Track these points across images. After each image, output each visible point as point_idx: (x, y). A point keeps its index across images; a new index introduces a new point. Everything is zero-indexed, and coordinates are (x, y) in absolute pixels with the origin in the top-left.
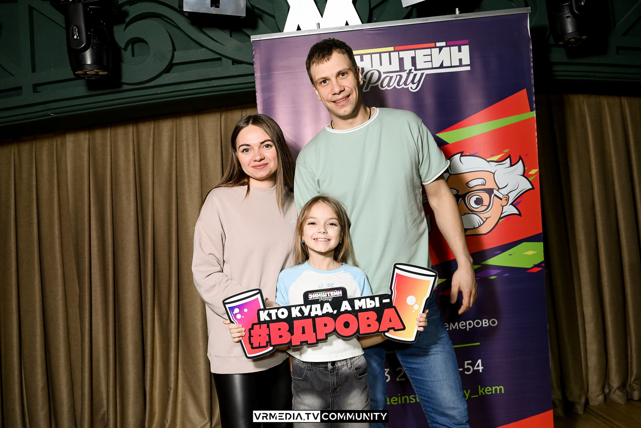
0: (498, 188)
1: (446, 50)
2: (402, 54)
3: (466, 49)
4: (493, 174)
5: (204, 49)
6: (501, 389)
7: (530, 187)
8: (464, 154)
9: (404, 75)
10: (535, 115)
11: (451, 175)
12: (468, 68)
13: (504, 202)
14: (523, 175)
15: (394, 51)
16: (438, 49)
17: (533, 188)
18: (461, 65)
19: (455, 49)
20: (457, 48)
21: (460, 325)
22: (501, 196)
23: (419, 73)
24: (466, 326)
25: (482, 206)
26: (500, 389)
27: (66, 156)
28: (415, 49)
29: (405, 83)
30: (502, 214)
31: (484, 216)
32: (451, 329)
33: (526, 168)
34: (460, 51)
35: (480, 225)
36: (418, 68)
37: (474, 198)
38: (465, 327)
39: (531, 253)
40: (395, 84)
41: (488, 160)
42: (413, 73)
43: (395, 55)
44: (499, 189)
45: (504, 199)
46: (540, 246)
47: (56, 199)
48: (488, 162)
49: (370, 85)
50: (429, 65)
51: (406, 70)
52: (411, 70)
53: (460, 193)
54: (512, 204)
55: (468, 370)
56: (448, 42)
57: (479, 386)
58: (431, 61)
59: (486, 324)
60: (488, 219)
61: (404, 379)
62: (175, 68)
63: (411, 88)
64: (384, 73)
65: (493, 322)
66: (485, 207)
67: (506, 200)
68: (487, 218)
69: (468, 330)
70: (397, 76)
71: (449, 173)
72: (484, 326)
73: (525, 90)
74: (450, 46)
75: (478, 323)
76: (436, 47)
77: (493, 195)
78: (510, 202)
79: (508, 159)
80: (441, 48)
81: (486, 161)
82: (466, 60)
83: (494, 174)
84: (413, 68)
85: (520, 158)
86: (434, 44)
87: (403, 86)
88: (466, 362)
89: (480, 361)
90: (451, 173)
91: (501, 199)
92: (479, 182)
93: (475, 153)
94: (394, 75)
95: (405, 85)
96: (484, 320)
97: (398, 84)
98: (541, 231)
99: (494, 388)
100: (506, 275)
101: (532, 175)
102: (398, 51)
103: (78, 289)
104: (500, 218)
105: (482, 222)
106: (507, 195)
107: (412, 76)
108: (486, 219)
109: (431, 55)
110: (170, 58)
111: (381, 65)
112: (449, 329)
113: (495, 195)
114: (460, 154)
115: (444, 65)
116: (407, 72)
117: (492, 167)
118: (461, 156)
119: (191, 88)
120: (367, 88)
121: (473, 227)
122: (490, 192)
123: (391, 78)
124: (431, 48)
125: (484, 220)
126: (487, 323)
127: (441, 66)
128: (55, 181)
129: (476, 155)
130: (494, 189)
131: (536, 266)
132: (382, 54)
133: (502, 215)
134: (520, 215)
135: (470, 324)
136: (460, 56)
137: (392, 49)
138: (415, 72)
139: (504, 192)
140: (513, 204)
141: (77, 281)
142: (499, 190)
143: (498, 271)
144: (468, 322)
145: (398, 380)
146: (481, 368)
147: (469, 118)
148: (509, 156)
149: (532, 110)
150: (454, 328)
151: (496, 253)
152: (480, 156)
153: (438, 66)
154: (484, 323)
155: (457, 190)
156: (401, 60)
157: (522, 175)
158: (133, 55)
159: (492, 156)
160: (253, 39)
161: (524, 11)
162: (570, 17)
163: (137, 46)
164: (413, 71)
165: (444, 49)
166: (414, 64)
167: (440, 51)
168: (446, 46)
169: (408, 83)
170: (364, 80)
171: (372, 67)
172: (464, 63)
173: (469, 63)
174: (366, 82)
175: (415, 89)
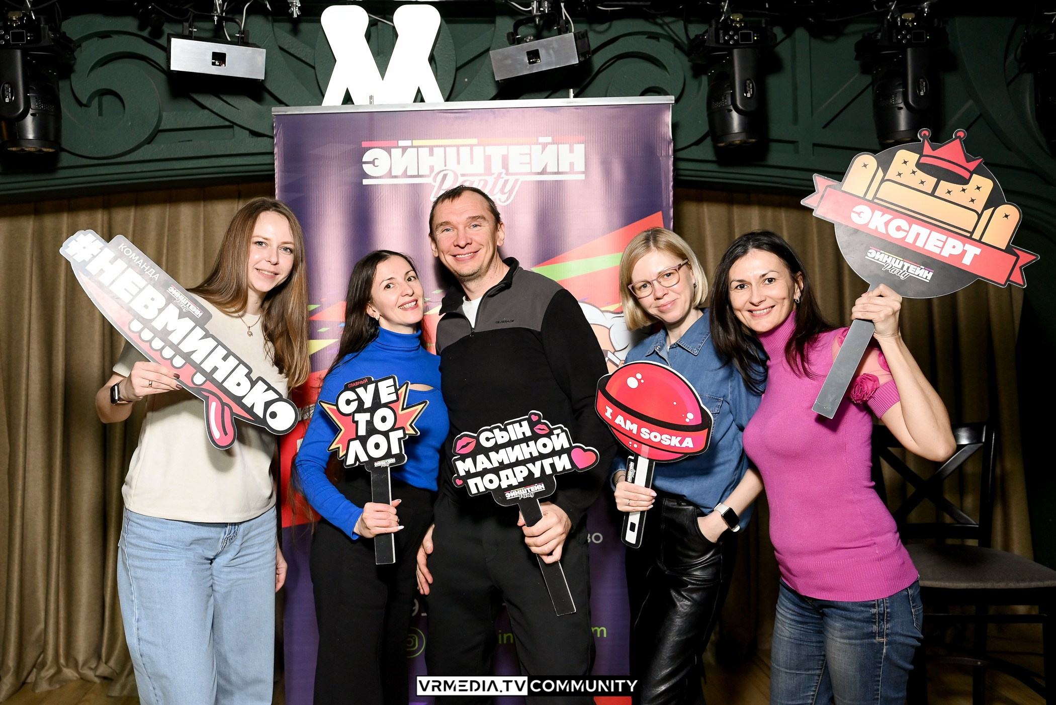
0: (614, 351)
1: (552, 148)
2: (490, 150)
3: (580, 149)
4: (608, 330)
5: (206, 111)
6: (602, 632)
9: (491, 180)
12: (582, 177)
15: (479, 145)
16: (540, 147)
18: (572, 172)
19: (564, 148)
20: (567, 146)
22: (617, 362)
23: (512, 179)
28: (508, 145)
34: (571, 151)
36: (511, 171)
41: (603, 309)
42: (503, 178)
43: (478, 151)
48: (603, 312)
49: (441, 192)
50: (527, 169)
51: (494, 174)
52: (500, 174)
56: (555, 138)
58: (530, 163)
62: (160, 137)
63: (500, 200)
64: (463, 175)
65: (597, 538)
70: (480, 180)
73: (660, 214)
74: (558, 143)
76: (537, 143)
77: (606, 359)
80: (544, 146)
81: (601, 311)
82: (580, 166)
83: (609, 329)
84: (504, 171)
86: (536, 138)
91: (617, 366)
94: (476, 179)
102: (484, 145)
103: (7, 446)
106: (625, 360)
107: (501, 182)
109: (530, 154)
110: (155, 121)
111: (459, 163)
113: (609, 360)
115: (549, 170)
116: (495, 176)
117: (608, 320)
119: (187, 167)
120: (436, 196)
123: (472, 183)
124: (531, 144)
127: (543, 172)
129: (586, 301)
130: (609, 352)
132: (461, 148)
136: (572, 157)
137: (475, 141)
138: (506, 177)
139: (622, 356)
141: (6, 434)
142: (615, 353)
152: (591, 302)
153: (540, 171)
156: (488, 159)
158: (100, 114)
159: (608, 304)
160: (274, 112)
161: (664, 100)
162: (732, 110)
163: (107, 99)
164: (503, 175)
165: (549, 146)
166: (505, 166)
167: (543, 149)
168: (553, 143)
169: (495, 193)
170: (433, 184)
171: (445, 166)
172: (577, 169)
173: (583, 169)
174: (435, 186)
175: (505, 202)
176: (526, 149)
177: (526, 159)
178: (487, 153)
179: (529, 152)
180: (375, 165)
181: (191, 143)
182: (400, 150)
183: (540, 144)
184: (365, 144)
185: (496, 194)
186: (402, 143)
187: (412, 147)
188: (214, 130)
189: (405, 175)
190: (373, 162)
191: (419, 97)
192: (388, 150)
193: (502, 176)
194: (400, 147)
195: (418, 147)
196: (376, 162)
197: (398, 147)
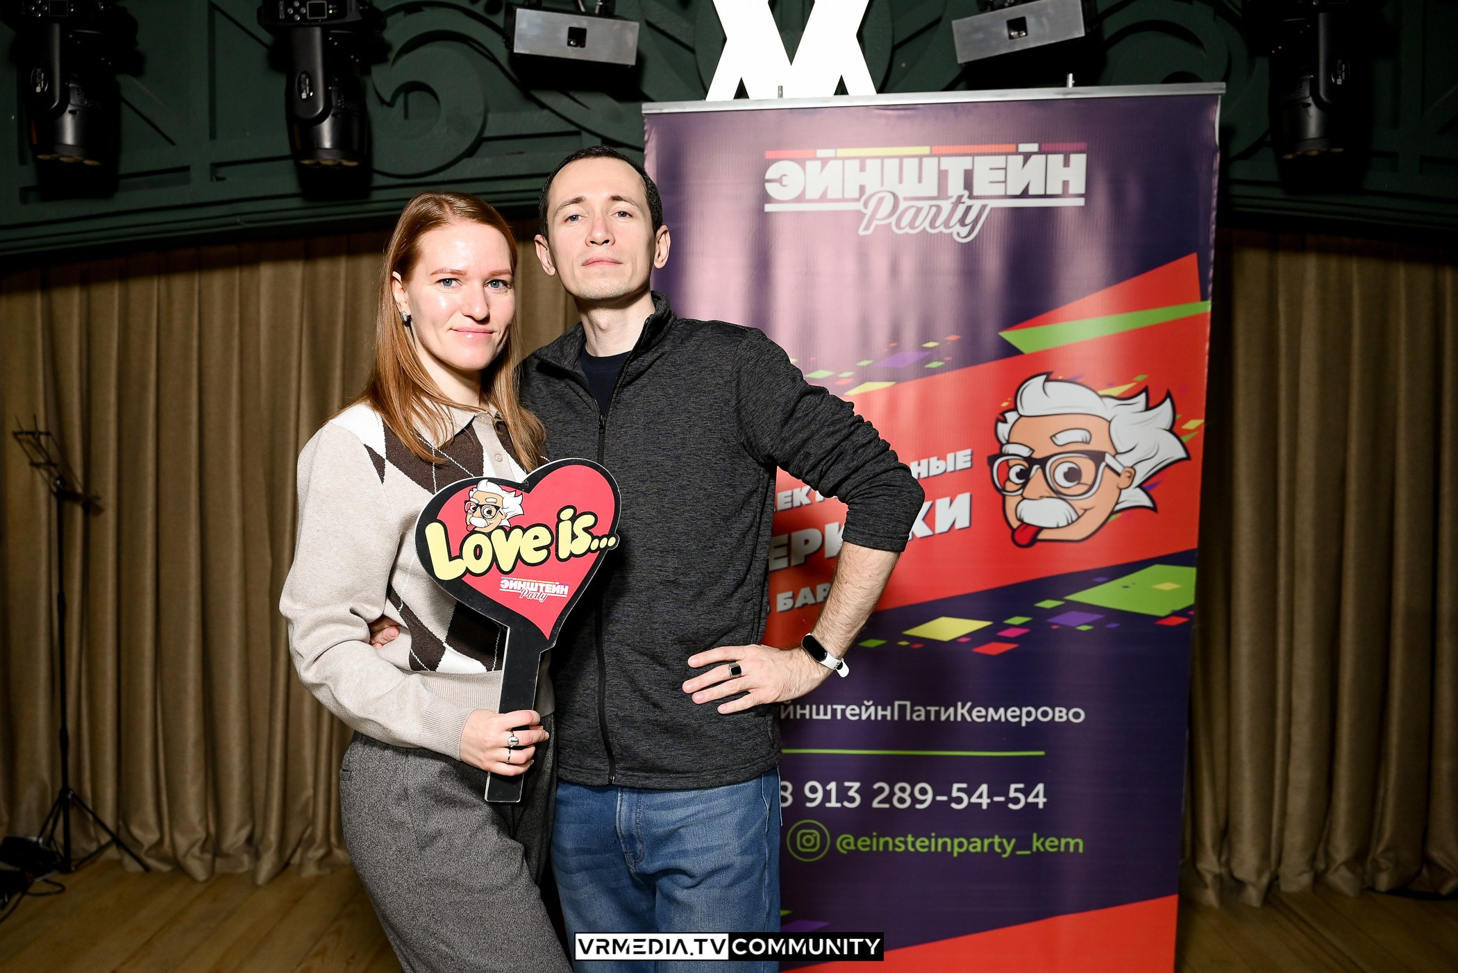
0: (1115, 453)
1: (1037, 160)
2: (947, 163)
3: (1079, 161)
4: (1107, 424)
5: (546, 112)
6: (1077, 845)
7: (1182, 454)
8: (1052, 377)
9: (946, 206)
10: (1209, 308)
11: (1021, 416)
12: (1081, 202)
13: (1124, 481)
14: (1171, 430)
15: (931, 155)
16: (1021, 158)
17: (1188, 458)
18: (1065, 194)
19: (1056, 160)
20: (1060, 157)
21: (1009, 713)
22: (1119, 469)
23: (977, 205)
24: (1020, 716)
25: (1078, 484)
26: (1075, 844)
27: (258, 294)
28: (973, 155)
29: (946, 224)
30: (1117, 503)
31: (1080, 504)
32: (989, 719)
33: (1178, 416)
34: (1066, 163)
35: (1070, 521)
36: (975, 193)
37: (1064, 468)
38: (1017, 719)
39: (1168, 586)
40: (926, 224)
41: (1102, 393)
42: (963, 203)
43: (931, 165)
44: (1117, 453)
45: (1125, 475)
46: (1189, 575)
47: (235, 378)
48: (1101, 397)
49: (875, 223)
50: (1000, 190)
51: (951, 197)
52: (960, 197)
53: (1036, 456)
54: (1140, 486)
55: (1016, 801)
56: (1043, 145)
57: (1035, 836)
58: (1005, 182)
59: (1061, 717)
60: (1088, 512)
61: (887, 806)
62: (484, 148)
63: (958, 234)
64: (906, 199)
65: (1077, 715)
66: (1085, 488)
67: (1129, 477)
68: (1086, 510)
69: (1024, 724)
70: (931, 206)
71: (1019, 413)
72: (1057, 719)
73: (1193, 257)
74: (1047, 153)
75: (1045, 714)
76: (1017, 153)
77: (1103, 465)
78: (1138, 481)
79: (1143, 396)
80: (1027, 156)
81: (1098, 394)
82: (1078, 186)
83: (1110, 422)
84: (966, 193)
85: (1168, 395)
86: (1015, 146)
87: (942, 229)
88: (1013, 787)
89: (1040, 787)
90: (1022, 412)
91: (1119, 474)
92: (1078, 436)
93: (1077, 378)
94: (926, 204)
95: (945, 227)
96: (1057, 709)
97: (932, 225)
98: (1195, 546)
99: (1063, 841)
100: (1113, 625)
101: (1189, 432)
102: (939, 156)
103: (269, 559)
104: (1113, 513)
105: (1075, 517)
106: (1132, 467)
107: (961, 209)
108: (1082, 511)
109: (1005, 169)
110: (478, 126)
111: (901, 181)
112: (986, 719)
113: (1108, 466)
114: (1043, 377)
115: (1031, 192)
116: (953, 200)
117: (1108, 408)
118: (1047, 380)
119: (517, 188)
120: (867, 228)
121: (1055, 526)
122: (1098, 457)
123: (919, 210)
124: (1007, 154)
125: (1080, 512)
126: (1063, 714)
127: (1025, 194)
128: (236, 343)
129: (1078, 381)
130: (1107, 454)
131: (1175, 614)
132: (905, 160)
133: (1118, 507)
134: (1154, 509)
135: (1029, 714)
136: (1067, 174)
137: (925, 150)
138: (969, 202)
139: (1127, 460)
140: (1144, 486)
141: (267, 544)
142: (1117, 457)
143: (1096, 617)
144: (1025, 710)
145: (875, 804)
146: (1041, 801)
147: (1071, 305)
148: (1146, 390)
149: (1204, 298)
150: (996, 718)
151: (1097, 580)
152: (1085, 383)
153: (1019, 193)
154: (1057, 714)
155: (1031, 449)
156: (943, 176)
157: (1168, 428)
158: (406, 117)
159: (1111, 385)
160: (646, 110)
161: (1210, 90)
162: (1309, 105)
163: (414, 97)
164: (965, 199)
165: (1034, 157)
166: (968, 184)
167: (1025, 162)
168: (1040, 152)
169: (951, 224)
170: (864, 211)
171: (882, 185)
172: (1072, 190)
173: (1083, 191)
174: (865, 214)
175: (966, 237)
176: (999, 161)
177: (1000, 175)
178: (943, 168)
179: (1004, 166)
180: (784, 183)
181: (524, 156)
182: (818, 163)
183: (1020, 154)
184: (769, 155)
185: (953, 226)
186: (821, 153)
187: (836, 158)
188: (554, 139)
189: (823, 198)
190: (779, 181)
191: (841, 89)
192: (801, 162)
193: (963, 200)
194: (819, 159)
195: (844, 159)
196: (785, 181)
197: (816, 159)
